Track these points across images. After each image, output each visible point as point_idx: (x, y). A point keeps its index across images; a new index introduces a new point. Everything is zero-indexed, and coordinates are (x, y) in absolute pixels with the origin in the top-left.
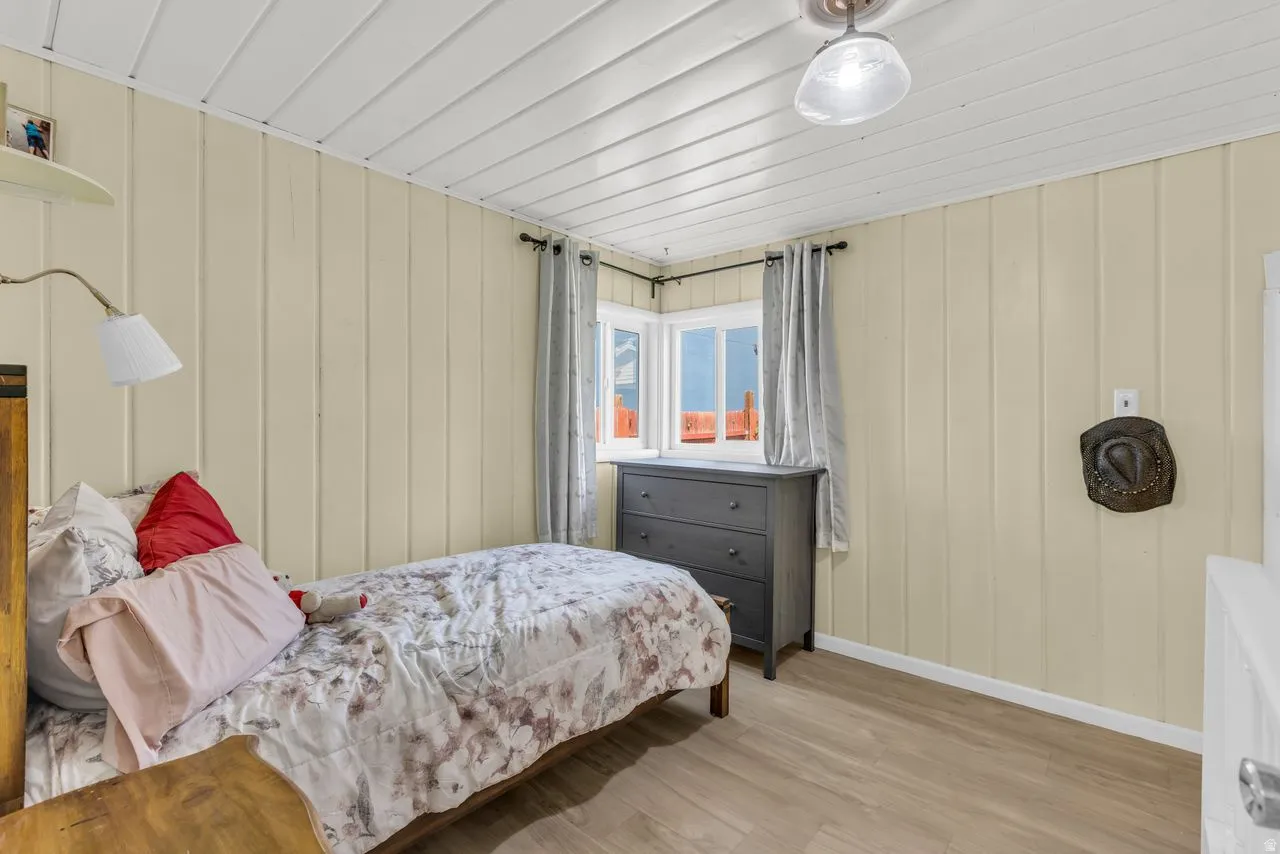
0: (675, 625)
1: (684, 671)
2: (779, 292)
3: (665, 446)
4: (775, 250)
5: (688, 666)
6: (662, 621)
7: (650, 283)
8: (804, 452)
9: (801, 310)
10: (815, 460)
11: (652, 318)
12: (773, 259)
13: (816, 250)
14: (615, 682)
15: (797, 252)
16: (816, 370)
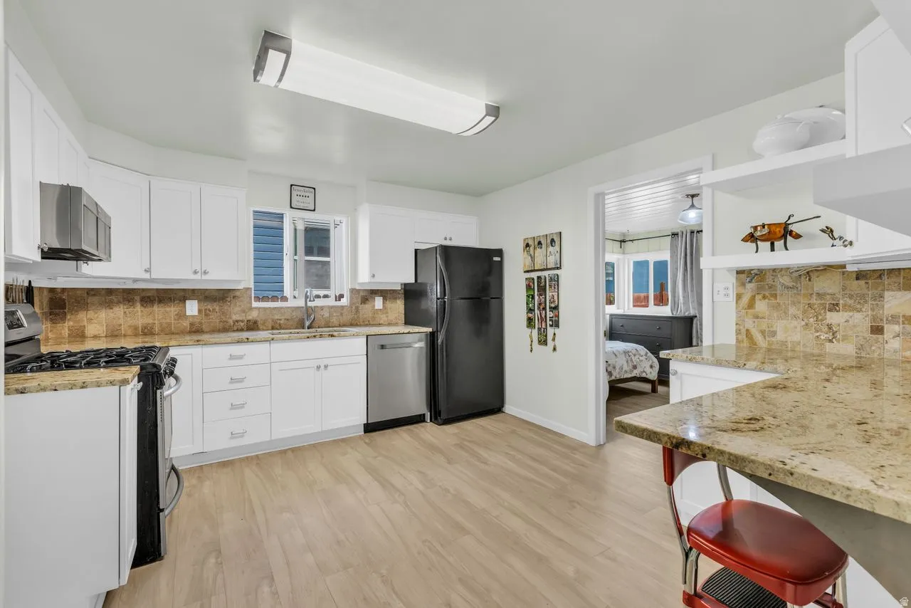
0: (641, 358)
1: (644, 371)
2: (677, 247)
3: (626, 309)
4: (675, 231)
5: (645, 370)
6: (637, 356)
7: (619, 243)
8: (688, 309)
9: (686, 255)
10: (692, 313)
11: (621, 256)
12: (674, 235)
13: (692, 232)
14: (625, 367)
15: (684, 233)
16: (692, 279)
